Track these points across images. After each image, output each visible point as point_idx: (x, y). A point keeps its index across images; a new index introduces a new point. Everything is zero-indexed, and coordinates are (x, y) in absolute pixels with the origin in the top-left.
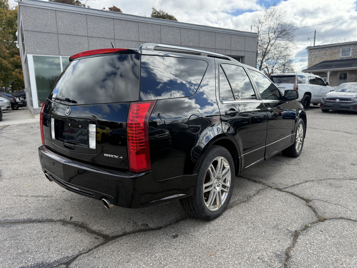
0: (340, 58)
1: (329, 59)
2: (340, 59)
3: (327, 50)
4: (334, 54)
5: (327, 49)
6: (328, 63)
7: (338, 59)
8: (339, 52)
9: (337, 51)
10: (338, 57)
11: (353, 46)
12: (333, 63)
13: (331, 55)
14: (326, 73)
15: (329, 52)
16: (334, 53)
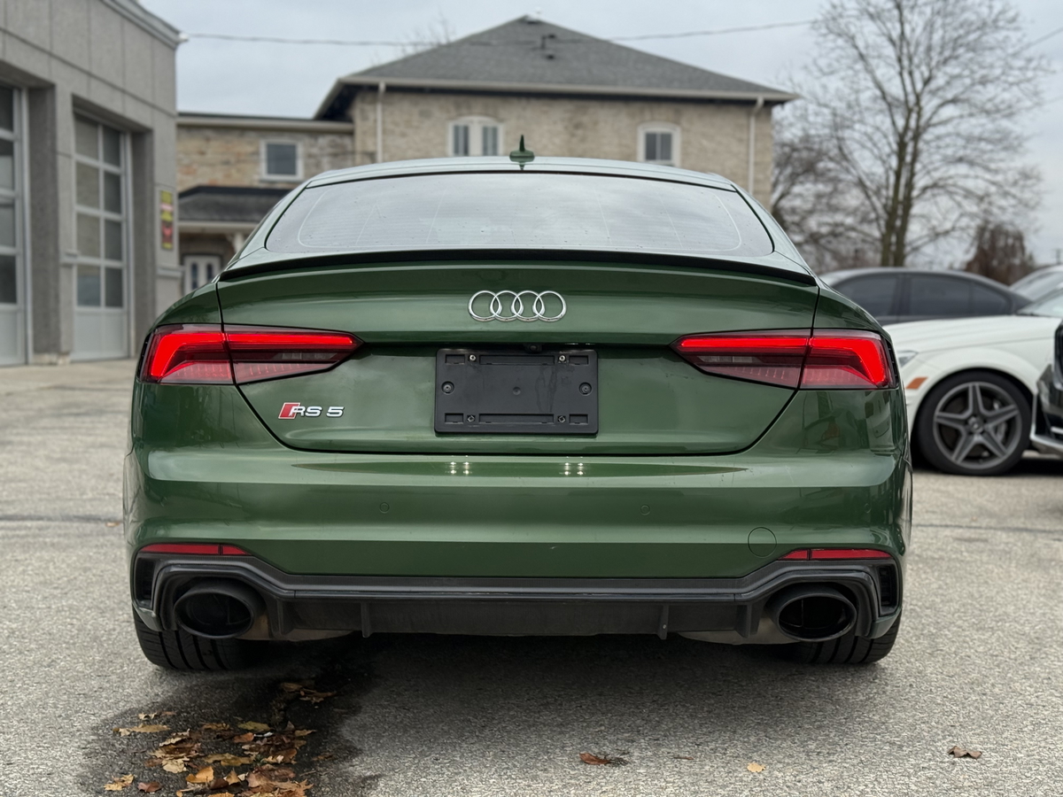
0: (262, 181)
1: (219, 177)
2: (263, 186)
3: (208, 139)
4: (238, 161)
5: (209, 133)
6: (221, 199)
7: (256, 184)
8: (257, 153)
9: (250, 149)
10: (256, 177)
11: (307, 140)
12: (241, 199)
13: (227, 163)
14: (229, 238)
15: (216, 147)
16: (240, 159)
